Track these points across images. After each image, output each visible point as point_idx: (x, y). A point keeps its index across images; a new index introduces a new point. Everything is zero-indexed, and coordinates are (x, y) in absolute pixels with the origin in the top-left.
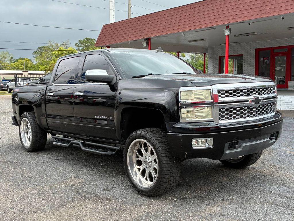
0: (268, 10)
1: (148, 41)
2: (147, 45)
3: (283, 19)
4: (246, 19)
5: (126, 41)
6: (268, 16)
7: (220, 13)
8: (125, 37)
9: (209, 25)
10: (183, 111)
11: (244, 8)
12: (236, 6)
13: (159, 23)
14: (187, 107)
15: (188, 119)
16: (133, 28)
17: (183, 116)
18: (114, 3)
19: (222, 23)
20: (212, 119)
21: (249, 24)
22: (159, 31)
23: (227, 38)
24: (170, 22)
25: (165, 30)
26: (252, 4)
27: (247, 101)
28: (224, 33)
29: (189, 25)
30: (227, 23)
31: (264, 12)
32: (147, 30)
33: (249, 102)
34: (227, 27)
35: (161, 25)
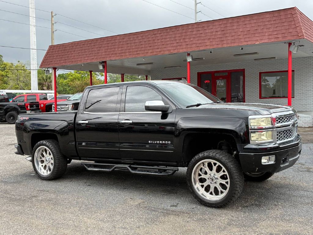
0: (228, 41)
1: (104, 64)
2: (103, 68)
3: (242, 49)
4: (208, 47)
5: (79, 63)
6: (229, 46)
7: (182, 41)
8: (78, 59)
9: (172, 51)
10: (252, 135)
11: (206, 37)
12: (198, 36)
13: (117, 47)
14: (256, 132)
15: (257, 141)
16: (86, 51)
17: (252, 139)
18: (35, 18)
19: (185, 50)
20: (272, 140)
21: (211, 52)
22: (118, 55)
23: (188, 65)
24: (129, 47)
25: (125, 54)
26: (213, 34)
27: (289, 126)
28: (186, 60)
29: (151, 51)
30: (189, 51)
31: (225, 42)
32: (104, 53)
33: (291, 126)
34: (189, 55)
35: (120, 49)
